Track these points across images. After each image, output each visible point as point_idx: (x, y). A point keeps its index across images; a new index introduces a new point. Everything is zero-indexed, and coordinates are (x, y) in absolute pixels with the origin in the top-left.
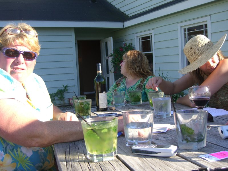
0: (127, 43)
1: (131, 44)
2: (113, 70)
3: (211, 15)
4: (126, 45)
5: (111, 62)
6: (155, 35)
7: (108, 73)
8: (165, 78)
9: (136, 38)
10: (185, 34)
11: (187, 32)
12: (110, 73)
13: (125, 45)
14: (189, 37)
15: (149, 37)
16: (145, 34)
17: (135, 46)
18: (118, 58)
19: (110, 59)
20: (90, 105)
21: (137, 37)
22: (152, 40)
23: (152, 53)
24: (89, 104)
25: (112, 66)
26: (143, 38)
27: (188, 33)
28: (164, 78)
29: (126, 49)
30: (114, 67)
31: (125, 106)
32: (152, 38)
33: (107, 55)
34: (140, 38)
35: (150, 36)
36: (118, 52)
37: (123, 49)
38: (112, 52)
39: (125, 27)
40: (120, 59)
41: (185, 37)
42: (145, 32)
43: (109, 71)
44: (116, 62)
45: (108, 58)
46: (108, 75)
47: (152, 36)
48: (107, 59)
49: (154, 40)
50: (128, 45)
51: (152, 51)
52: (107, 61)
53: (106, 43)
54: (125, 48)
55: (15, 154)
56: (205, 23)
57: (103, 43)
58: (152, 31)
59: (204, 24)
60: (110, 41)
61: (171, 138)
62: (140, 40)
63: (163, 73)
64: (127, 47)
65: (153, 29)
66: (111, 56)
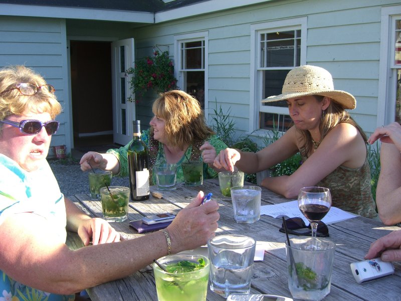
0: (159, 50)
1: (167, 53)
2: (133, 97)
3: (309, 16)
4: (159, 54)
5: (130, 84)
6: (210, 41)
7: (124, 101)
8: (226, 117)
9: (175, 42)
10: (262, 44)
11: (266, 41)
12: (128, 103)
13: (156, 54)
14: (269, 49)
15: (199, 44)
16: (193, 37)
17: (173, 56)
18: (142, 77)
19: (129, 78)
20: (127, 198)
21: (178, 41)
22: (204, 48)
23: (204, 72)
24: (125, 197)
25: (132, 90)
26: (188, 45)
27: (268, 43)
28: (224, 117)
29: (158, 62)
30: (135, 92)
31: (177, 189)
32: (204, 46)
33: (123, 69)
34: (182, 44)
35: (201, 42)
36: (144, 65)
37: (153, 61)
38: (133, 66)
39: (157, 22)
40: (146, 79)
41: (262, 49)
42: (193, 34)
43: (127, 99)
44: (139, 83)
45: (126, 75)
46: (124, 106)
47: (204, 41)
48: (123, 76)
49: (207, 49)
50: (161, 54)
51: (204, 68)
52: (123, 80)
53: (123, 49)
54: (156, 59)
55: (26, 296)
56: (298, 28)
57: (116, 48)
58: (205, 34)
59: (295, 29)
60: (130, 45)
61: (274, 274)
62: (182, 47)
63: (221, 109)
64: (159, 57)
65: (207, 30)
66: (131, 72)
